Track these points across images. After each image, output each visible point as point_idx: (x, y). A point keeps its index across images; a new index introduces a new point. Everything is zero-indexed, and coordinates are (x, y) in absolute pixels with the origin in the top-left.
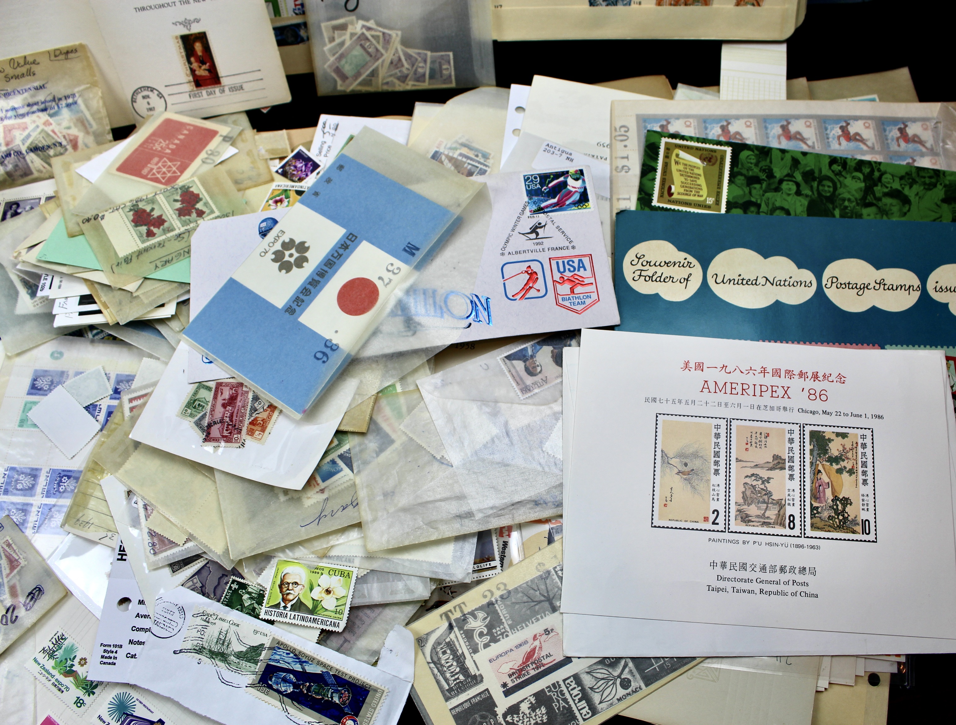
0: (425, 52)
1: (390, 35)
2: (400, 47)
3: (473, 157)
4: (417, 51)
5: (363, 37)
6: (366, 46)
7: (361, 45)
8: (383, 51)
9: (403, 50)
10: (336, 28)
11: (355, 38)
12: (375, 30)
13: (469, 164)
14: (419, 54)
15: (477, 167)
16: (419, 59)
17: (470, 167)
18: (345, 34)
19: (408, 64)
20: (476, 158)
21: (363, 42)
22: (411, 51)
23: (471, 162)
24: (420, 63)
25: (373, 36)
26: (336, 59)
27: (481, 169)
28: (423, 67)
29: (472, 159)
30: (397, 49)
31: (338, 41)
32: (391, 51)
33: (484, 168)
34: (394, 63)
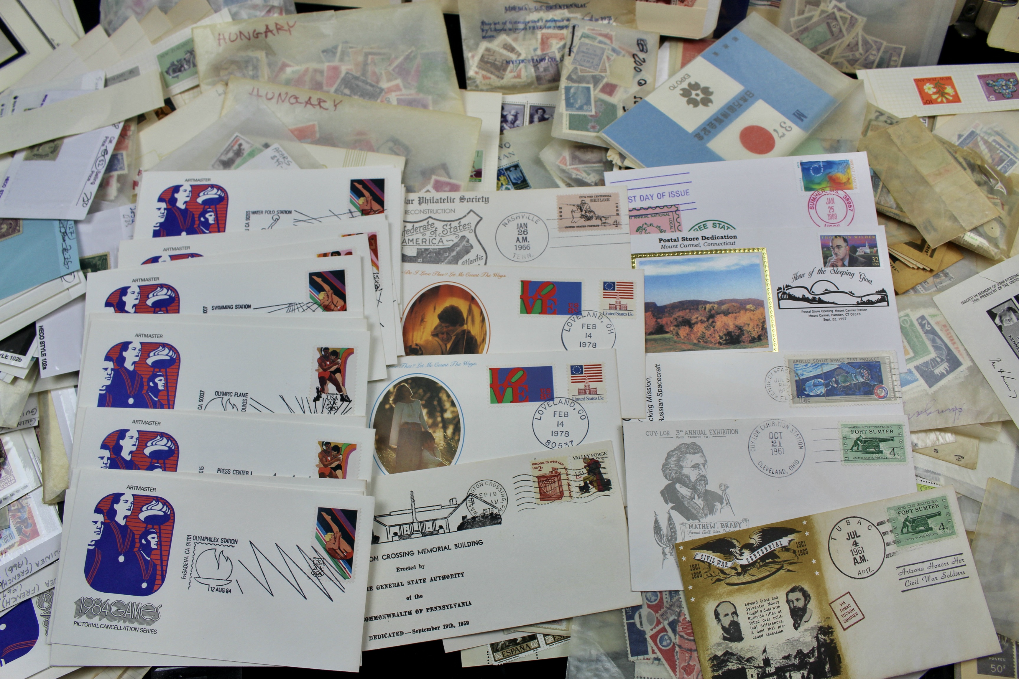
0: (882, 41)
1: (857, 20)
2: (861, 33)
3: (1006, 146)
4: (875, 39)
5: (833, 17)
6: (832, 25)
7: (827, 23)
9: (863, 37)
11: (825, 15)
12: (846, 13)
13: (1001, 151)
14: (876, 42)
15: (1009, 157)
16: (874, 47)
17: (1001, 154)
18: (815, 10)
19: (863, 49)
20: (1007, 148)
21: (830, 21)
22: (870, 38)
23: (1003, 150)
24: (873, 50)
25: (841, 17)
26: (799, 31)
27: (1011, 159)
28: (875, 55)
29: (1004, 148)
30: (857, 34)
31: (806, 15)
32: (853, 35)
33: (1014, 159)
34: (851, 46)
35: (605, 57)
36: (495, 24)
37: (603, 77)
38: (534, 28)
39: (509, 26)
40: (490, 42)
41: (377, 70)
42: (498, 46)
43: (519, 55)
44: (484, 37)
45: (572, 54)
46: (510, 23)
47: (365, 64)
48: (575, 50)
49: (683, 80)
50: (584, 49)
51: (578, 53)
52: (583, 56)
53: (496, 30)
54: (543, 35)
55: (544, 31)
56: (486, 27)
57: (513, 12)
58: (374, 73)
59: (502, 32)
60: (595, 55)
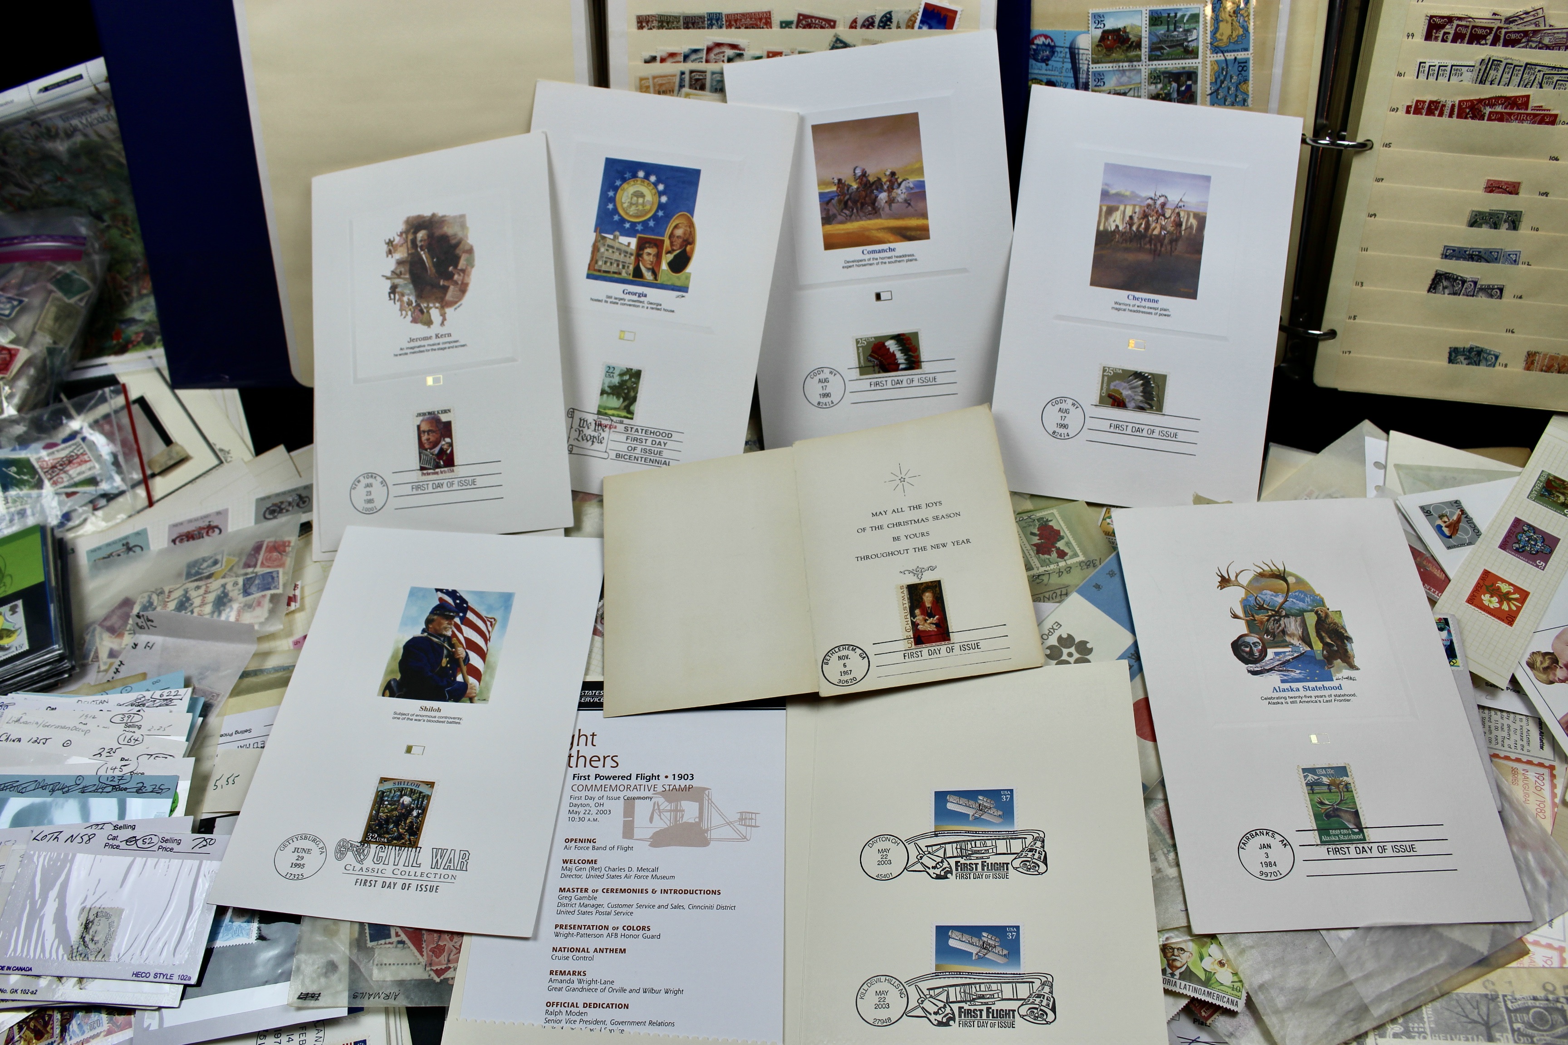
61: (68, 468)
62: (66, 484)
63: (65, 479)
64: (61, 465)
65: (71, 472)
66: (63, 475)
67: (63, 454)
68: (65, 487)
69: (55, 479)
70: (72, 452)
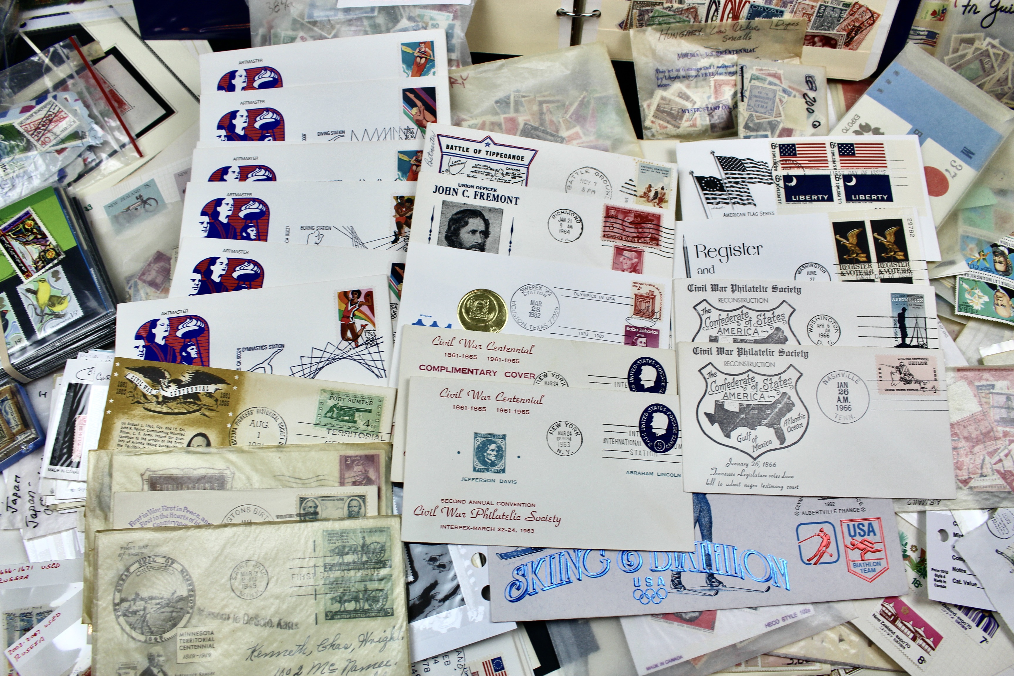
1: (1008, 55)
2: (1011, 67)
5: (986, 54)
7: (981, 60)
8: (996, 68)
9: (1012, 71)
10: (964, 41)
11: (979, 52)
12: (998, 49)
18: (969, 48)
21: (983, 58)
25: (994, 54)
30: (1008, 69)
31: (960, 53)
32: (1004, 70)
34: (1001, 81)
35: (777, 100)
36: (669, 71)
37: (779, 122)
38: (706, 74)
39: (682, 73)
40: (665, 90)
41: (554, 119)
42: (673, 94)
43: (695, 103)
44: (659, 86)
45: (745, 99)
46: (684, 70)
47: (541, 113)
48: (747, 94)
49: (854, 121)
50: (756, 92)
51: (750, 98)
52: (756, 101)
53: (670, 78)
54: (716, 81)
55: (717, 77)
56: (661, 76)
57: (685, 59)
58: (552, 122)
59: (677, 80)
60: (768, 99)
61: (51, 127)
62: (54, 142)
63: (52, 138)
64: (44, 126)
65: (55, 130)
66: (49, 135)
67: (41, 115)
68: (54, 145)
69: (42, 139)
70: (49, 111)
